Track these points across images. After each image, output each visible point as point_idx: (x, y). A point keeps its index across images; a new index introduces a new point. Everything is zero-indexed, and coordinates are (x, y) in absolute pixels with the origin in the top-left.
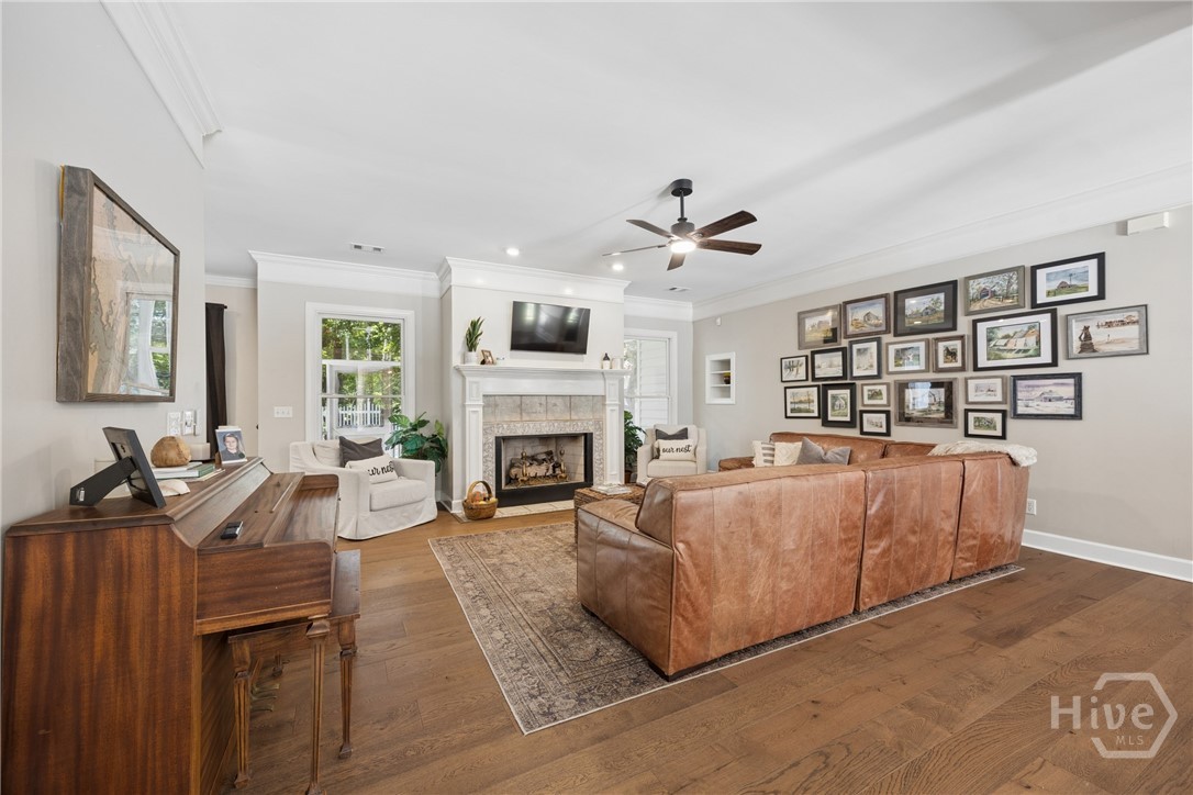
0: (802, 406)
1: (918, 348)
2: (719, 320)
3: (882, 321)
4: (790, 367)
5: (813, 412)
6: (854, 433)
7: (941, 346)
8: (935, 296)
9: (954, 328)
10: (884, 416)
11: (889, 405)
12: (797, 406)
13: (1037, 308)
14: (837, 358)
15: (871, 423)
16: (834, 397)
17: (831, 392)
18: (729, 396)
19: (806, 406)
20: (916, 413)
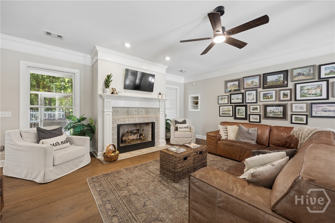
0: (226, 112)
1: (272, 93)
2: (194, 83)
3: (258, 83)
4: (222, 99)
5: (230, 114)
6: (247, 121)
7: (282, 92)
8: (279, 75)
9: (287, 86)
10: (258, 116)
11: (260, 112)
12: (224, 112)
13: (321, 79)
14: (240, 96)
15: (253, 118)
16: (238, 109)
17: (237, 108)
18: (198, 109)
19: (228, 112)
20: (271, 115)
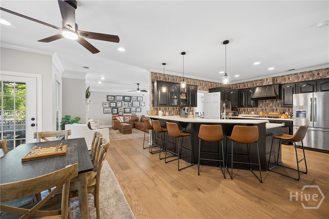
0: (108, 111)
1: (127, 104)
3: (122, 99)
4: (105, 105)
6: (118, 115)
7: (129, 104)
8: (128, 97)
9: (131, 102)
11: (123, 111)
12: (106, 111)
13: (138, 101)
14: (115, 104)
16: (114, 110)
17: (113, 109)
19: (109, 111)
20: (126, 112)
